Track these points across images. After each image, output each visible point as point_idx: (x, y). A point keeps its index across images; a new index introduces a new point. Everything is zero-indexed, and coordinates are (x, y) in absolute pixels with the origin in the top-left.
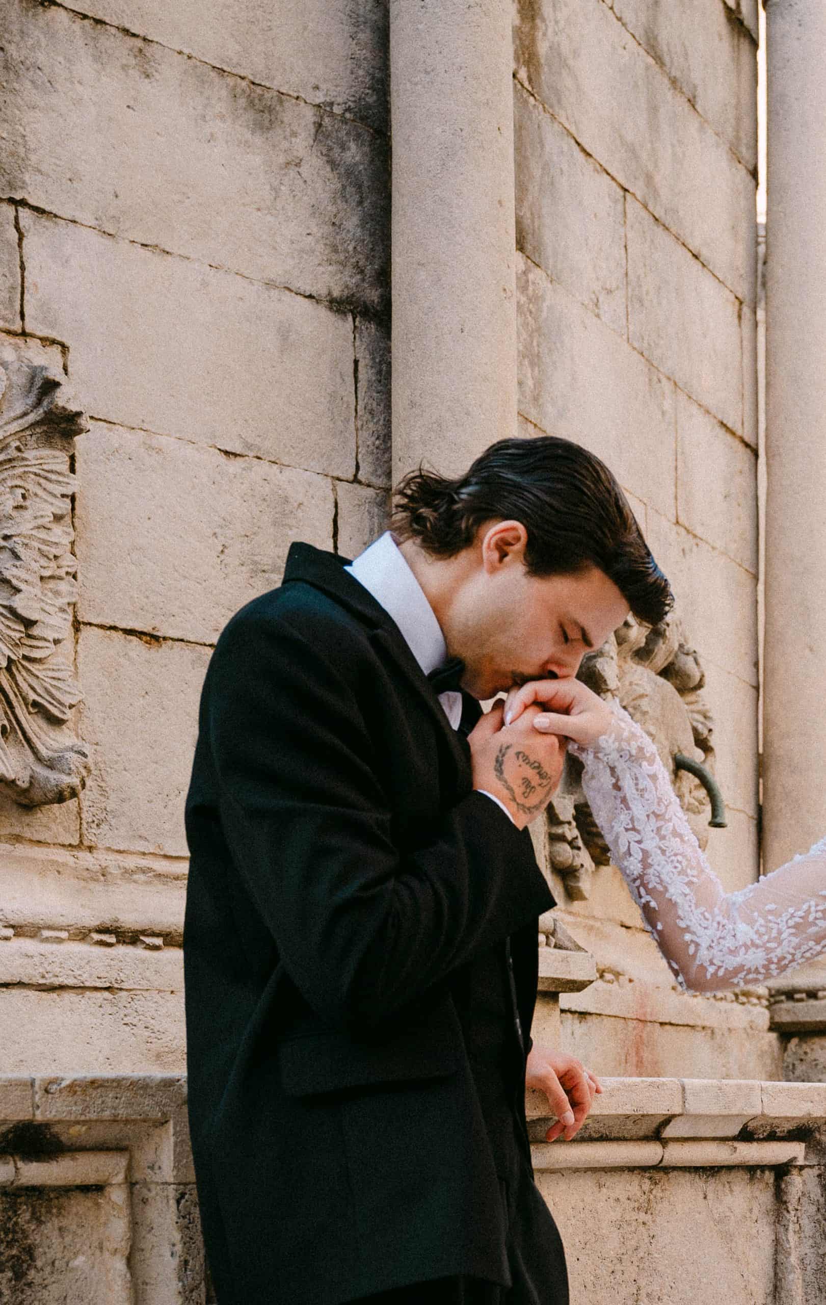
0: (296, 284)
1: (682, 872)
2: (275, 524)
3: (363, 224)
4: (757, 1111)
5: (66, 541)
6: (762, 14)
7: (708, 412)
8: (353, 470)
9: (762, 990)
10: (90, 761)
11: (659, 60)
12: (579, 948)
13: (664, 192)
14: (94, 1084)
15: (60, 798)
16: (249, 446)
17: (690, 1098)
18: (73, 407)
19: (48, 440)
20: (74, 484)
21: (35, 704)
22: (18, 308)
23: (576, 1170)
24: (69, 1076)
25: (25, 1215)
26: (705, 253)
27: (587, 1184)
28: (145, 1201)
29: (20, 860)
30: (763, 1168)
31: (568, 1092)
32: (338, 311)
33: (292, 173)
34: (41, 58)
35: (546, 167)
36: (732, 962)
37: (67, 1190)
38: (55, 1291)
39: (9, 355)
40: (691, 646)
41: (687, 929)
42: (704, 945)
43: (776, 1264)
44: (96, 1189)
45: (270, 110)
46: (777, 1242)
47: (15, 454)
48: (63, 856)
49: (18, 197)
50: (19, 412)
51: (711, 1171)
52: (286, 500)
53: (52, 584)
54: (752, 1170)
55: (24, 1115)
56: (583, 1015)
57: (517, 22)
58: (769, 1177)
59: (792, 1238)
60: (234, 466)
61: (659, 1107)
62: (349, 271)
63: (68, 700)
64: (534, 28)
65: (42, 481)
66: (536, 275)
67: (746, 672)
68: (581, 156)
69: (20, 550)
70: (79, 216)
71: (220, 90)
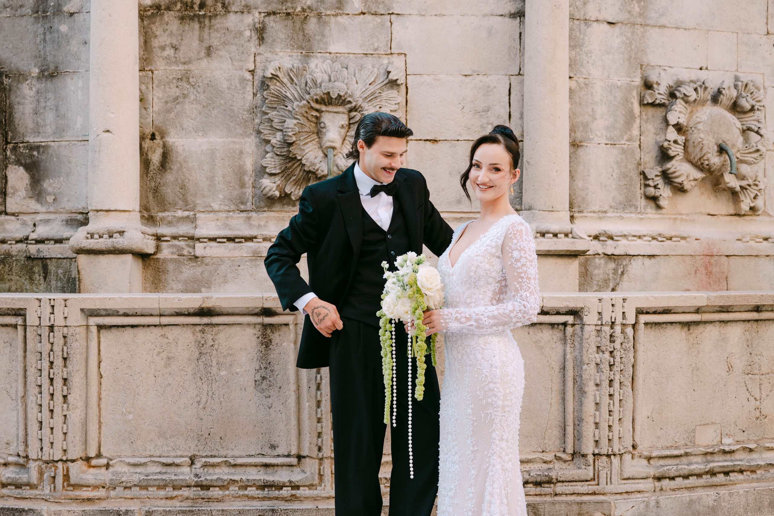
0: (495, 13)
2: (484, 95)
8: (518, 71)
16: (474, 72)
22: (389, 46)
25: (269, 331)
30: (558, 324)
32: (513, 18)
37: (279, 325)
38: (277, 351)
44: (287, 325)
47: (377, 95)
49: (391, 12)
50: (381, 81)
52: (489, 87)
55: (261, 306)
58: (559, 327)
60: (467, 79)
65: (388, 101)
70: (411, 12)
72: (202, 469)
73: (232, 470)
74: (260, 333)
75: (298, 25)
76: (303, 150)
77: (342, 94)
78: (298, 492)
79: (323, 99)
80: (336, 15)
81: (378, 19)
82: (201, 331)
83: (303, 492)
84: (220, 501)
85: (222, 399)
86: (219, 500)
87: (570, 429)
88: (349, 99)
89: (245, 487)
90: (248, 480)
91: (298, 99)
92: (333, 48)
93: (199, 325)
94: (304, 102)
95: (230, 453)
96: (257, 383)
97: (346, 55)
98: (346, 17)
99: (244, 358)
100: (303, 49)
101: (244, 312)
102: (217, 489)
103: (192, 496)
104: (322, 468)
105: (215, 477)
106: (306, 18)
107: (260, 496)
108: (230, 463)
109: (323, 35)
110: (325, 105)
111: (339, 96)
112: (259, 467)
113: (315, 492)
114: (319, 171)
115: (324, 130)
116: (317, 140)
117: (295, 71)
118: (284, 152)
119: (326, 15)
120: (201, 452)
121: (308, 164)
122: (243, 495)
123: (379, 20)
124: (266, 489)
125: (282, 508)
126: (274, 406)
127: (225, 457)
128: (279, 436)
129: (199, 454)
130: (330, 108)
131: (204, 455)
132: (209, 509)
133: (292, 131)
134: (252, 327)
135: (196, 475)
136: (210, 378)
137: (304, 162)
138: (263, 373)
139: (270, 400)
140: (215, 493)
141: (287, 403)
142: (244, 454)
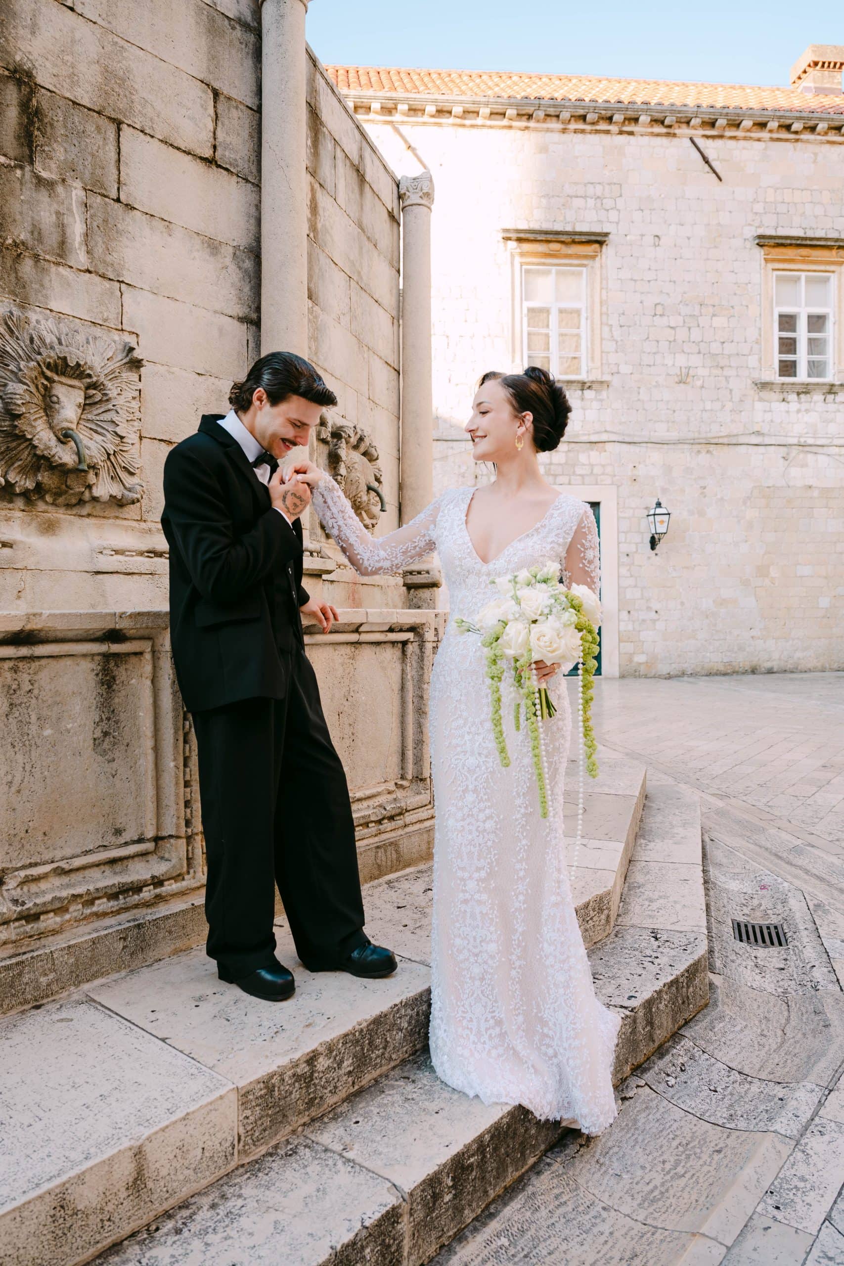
0: (226, 312)
1: (354, 532)
2: (216, 400)
3: (251, 290)
4: (395, 621)
5: (137, 407)
6: (401, 214)
7: (381, 358)
9: (401, 572)
10: (144, 489)
11: (363, 230)
12: (329, 558)
13: (364, 278)
14: (139, 614)
15: (133, 503)
16: (207, 372)
17: (369, 616)
18: (140, 357)
19: (130, 369)
20: (140, 386)
21: (124, 467)
22: (120, 320)
23: (326, 644)
24: (130, 610)
25: (112, 664)
26: (380, 300)
27: (330, 649)
28: (159, 658)
29: (118, 526)
30: (397, 642)
31: (324, 615)
32: (242, 322)
33: (224, 271)
34: (130, 228)
35: (320, 269)
36: (378, 565)
37: (129, 654)
38: (123, 693)
39: (116, 338)
40: (374, 444)
41: (358, 554)
42: (366, 559)
43: (402, 678)
44: (139, 654)
45: (216, 248)
46: (403, 670)
47: (117, 374)
48: (135, 524)
49: (120, 280)
50: (120, 359)
51: (378, 643)
53: (131, 423)
54: (393, 643)
55: (112, 626)
56: (332, 582)
57: (309, 216)
58: (400, 645)
59: (409, 668)
60: (201, 378)
61: (358, 620)
62: (246, 307)
63: (136, 466)
64: (316, 218)
65: (128, 384)
66: (316, 308)
67: (395, 453)
68: (333, 265)
69: (119, 410)
70: (144, 287)
71: (197, 240)
72: (19, 889)
73: (65, 880)
74: (99, 668)
75: (9, 263)
76: (35, 427)
77: (82, 363)
78: (163, 889)
79: (56, 365)
80: (58, 264)
81: (107, 284)
82: (11, 669)
83: (169, 888)
84: (57, 932)
85: (46, 773)
86: (54, 932)
87: (410, 754)
88: (88, 372)
89: (91, 902)
90: (97, 889)
91: (24, 358)
92: (53, 305)
93: (10, 659)
94: (33, 364)
95: (58, 854)
96: (97, 742)
97: (71, 318)
98: (68, 269)
99: (78, 708)
100: (17, 296)
101: (79, 637)
102: (52, 914)
103: (14, 938)
104: (190, 848)
105: (48, 897)
106: (19, 255)
107: (114, 909)
108: (63, 869)
109: (42, 285)
110: (57, 374)
111: (78, 365)
112: (102, 867)
113: (184, 883)
114: (57, 458)
115: (57, 406)
116: (45, 418)
117: (15, 319)
118: (5, 426)
119: (44, 260)
120: (14, 862)
121: (41, 447)
122: (91, 914)
123: (108, 286)
124: (121, 897)
125: (149, 918)
126: (119, 772)
127: (52, 862)
128: (126, 815)
129: (10, 866)
130: (63, 379)
131: (19, 865)
132: (48, 951)
133: (22, 399)
134: (89, 659)
135: (15, 902)
136: (27, 742)
137: (36, 442)
138: (104, 726)
139: (114, 765)
140: (50, 922)
141: (137, 766)
142: (79, 851)
